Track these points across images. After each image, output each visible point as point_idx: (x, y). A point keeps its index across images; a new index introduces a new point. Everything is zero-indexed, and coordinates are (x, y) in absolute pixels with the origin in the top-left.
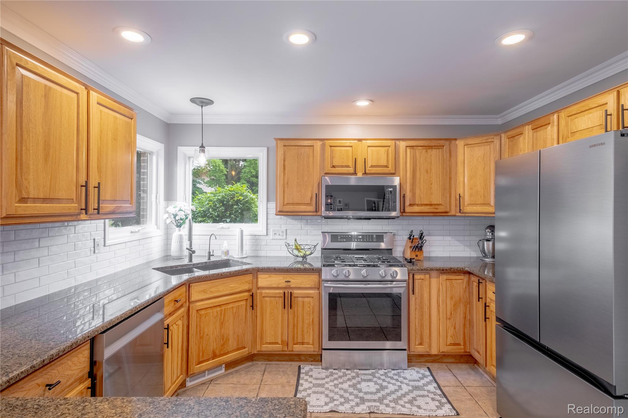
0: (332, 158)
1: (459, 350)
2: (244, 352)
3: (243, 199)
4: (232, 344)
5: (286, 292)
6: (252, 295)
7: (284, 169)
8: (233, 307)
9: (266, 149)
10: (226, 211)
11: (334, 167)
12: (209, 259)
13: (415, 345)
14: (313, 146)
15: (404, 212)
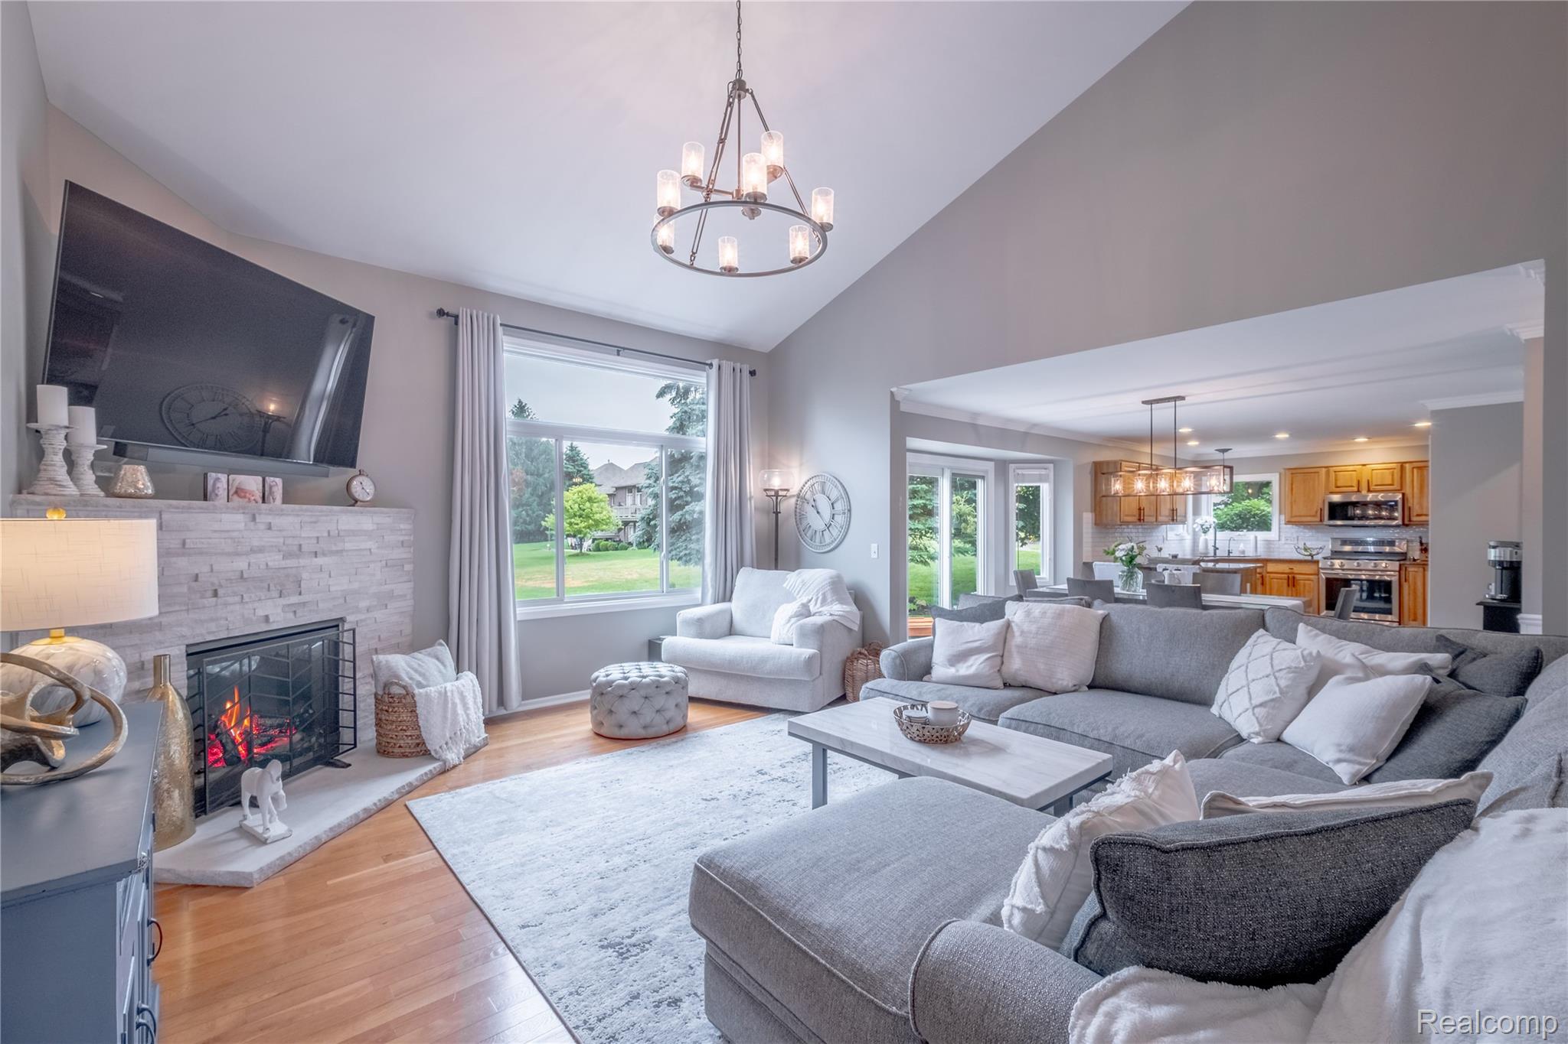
0: (1336, 480)
5: (1290, 576)
6: (1262, 576)
7: (1292, 490)
9: (1278, 474)
11: (1338, 487)
14: (1319, 472)
15: (1410, 520)
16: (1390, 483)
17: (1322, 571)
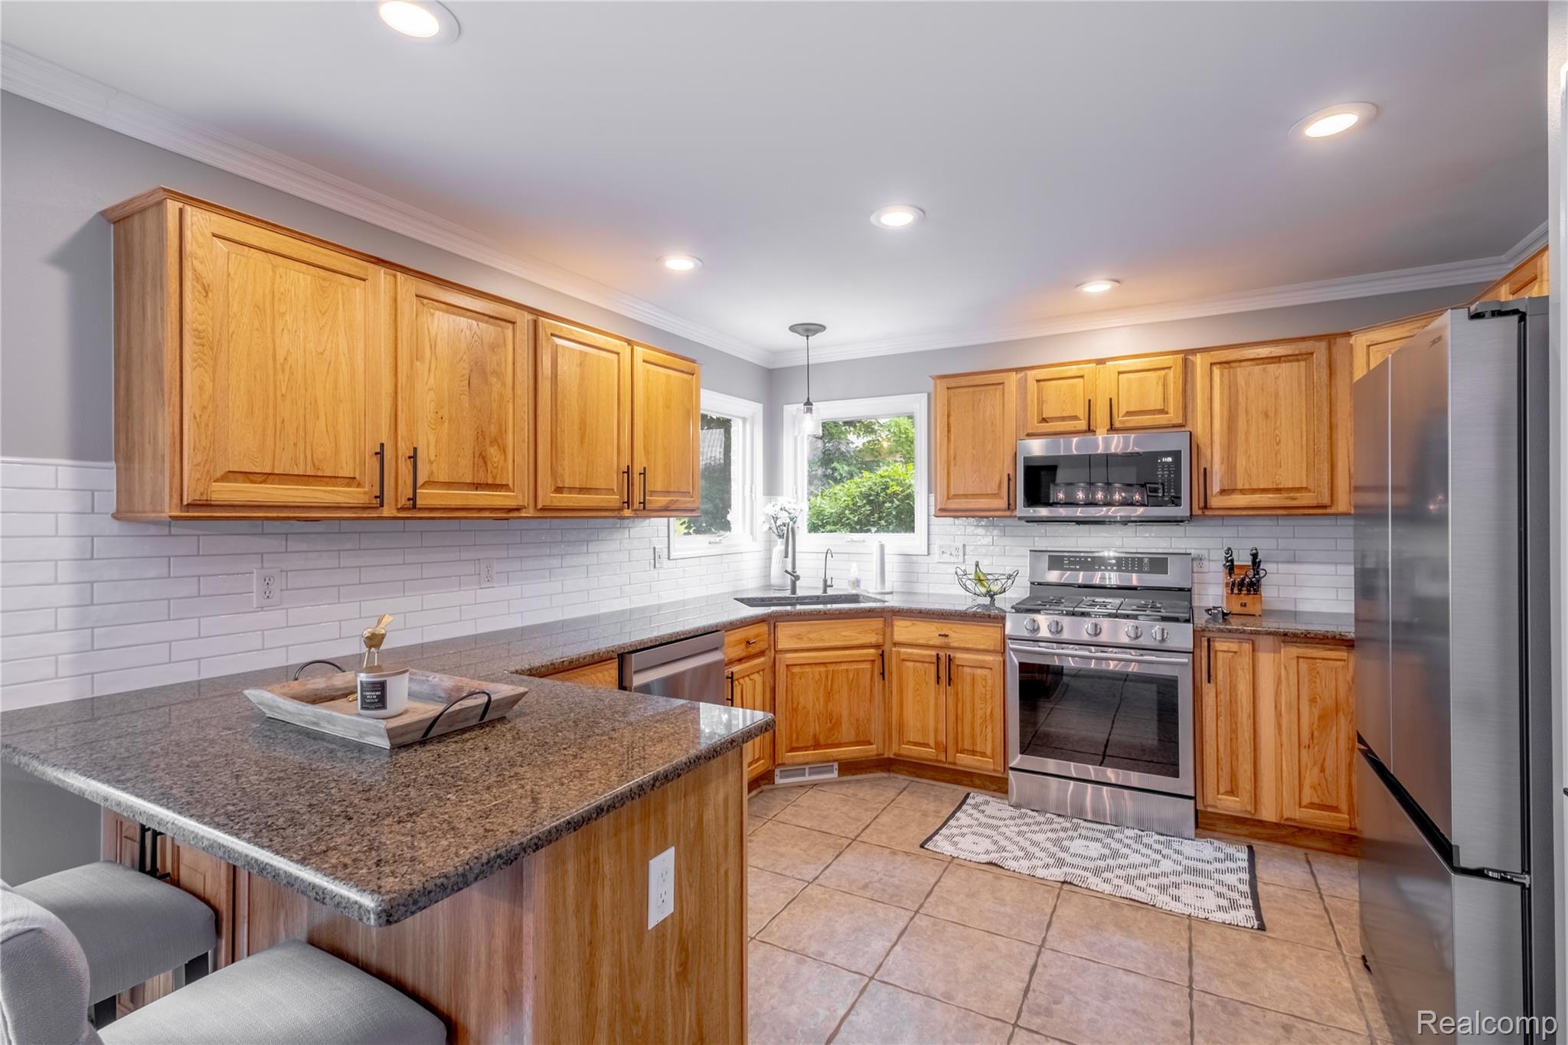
0: (1041, 402)
1: (1339, 821)
2: (871, 750)
3: (902, 491)
4: (847, 732)
5: (942, 654)
6: (882, 655)
7: (949, 431)
8: (847, 670)
9: (926, 395)
10: (872, 513)
11: (1044, 420)
12: (825, 591)
13: (1218, 794)
14: (1003, 383)
15: (1206, 507)
16: (1159, 406)
17: (1011, 645)
